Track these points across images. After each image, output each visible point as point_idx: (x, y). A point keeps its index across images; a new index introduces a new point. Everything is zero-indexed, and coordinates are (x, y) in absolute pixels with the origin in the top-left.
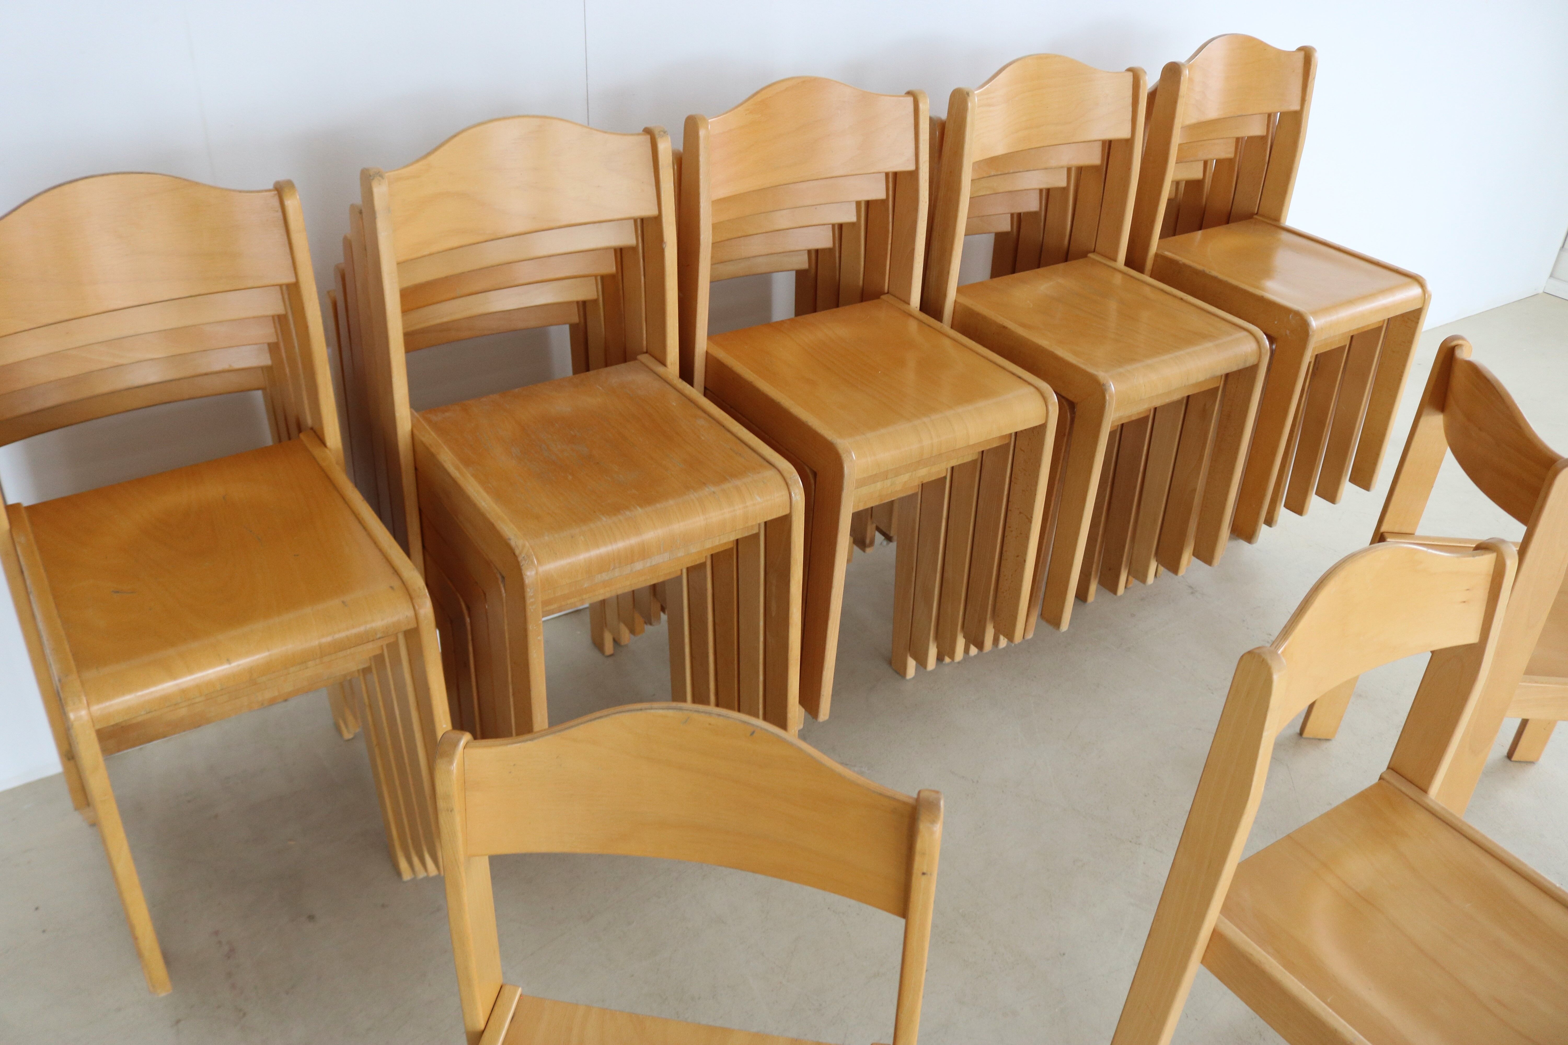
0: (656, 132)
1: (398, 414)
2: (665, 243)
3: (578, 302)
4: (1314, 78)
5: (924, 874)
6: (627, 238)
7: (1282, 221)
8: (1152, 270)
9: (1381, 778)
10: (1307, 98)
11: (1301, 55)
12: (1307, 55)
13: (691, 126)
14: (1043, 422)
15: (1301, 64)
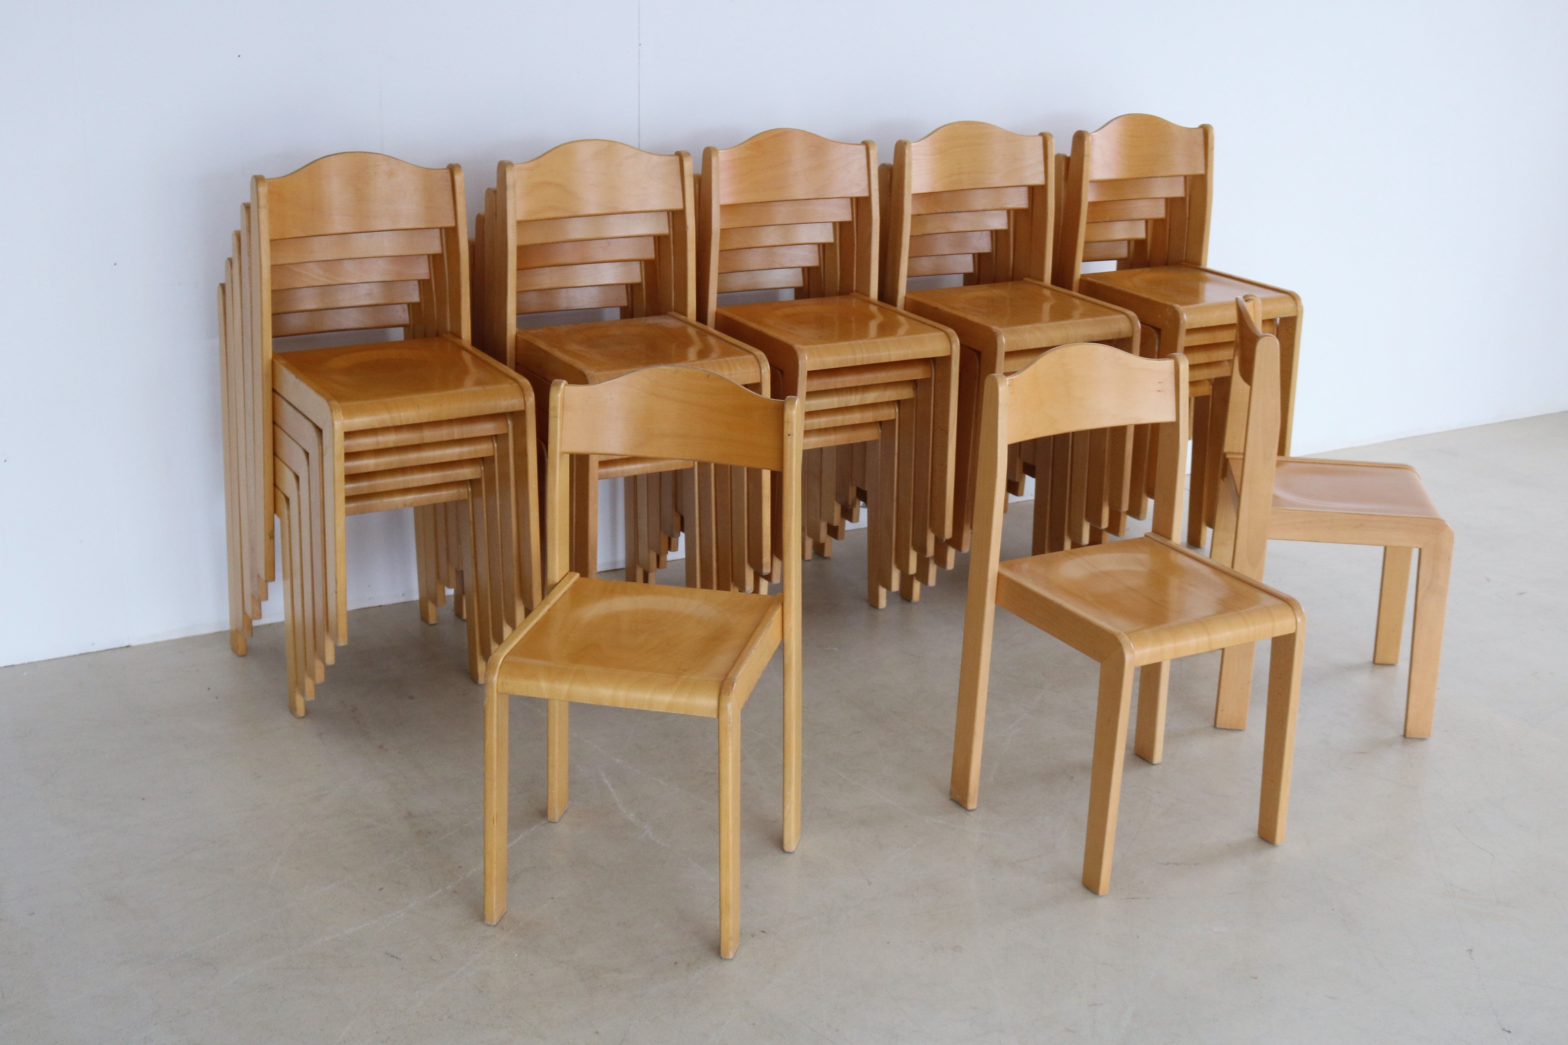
0: (683, 154)
1: (508, 322)
2: (687, 227)
3: (627, 285)
4: (1213, 148)
5: (789, 435)
6: (662, 227)
7: (1203, 262)
8: (1080, 288)
9: (1146, 536)
10: (1209, 164)
11: (1201, 131)
12: (1205, 130)
13: (708, 154)
14: (948, 354)
15: (1201, 138)
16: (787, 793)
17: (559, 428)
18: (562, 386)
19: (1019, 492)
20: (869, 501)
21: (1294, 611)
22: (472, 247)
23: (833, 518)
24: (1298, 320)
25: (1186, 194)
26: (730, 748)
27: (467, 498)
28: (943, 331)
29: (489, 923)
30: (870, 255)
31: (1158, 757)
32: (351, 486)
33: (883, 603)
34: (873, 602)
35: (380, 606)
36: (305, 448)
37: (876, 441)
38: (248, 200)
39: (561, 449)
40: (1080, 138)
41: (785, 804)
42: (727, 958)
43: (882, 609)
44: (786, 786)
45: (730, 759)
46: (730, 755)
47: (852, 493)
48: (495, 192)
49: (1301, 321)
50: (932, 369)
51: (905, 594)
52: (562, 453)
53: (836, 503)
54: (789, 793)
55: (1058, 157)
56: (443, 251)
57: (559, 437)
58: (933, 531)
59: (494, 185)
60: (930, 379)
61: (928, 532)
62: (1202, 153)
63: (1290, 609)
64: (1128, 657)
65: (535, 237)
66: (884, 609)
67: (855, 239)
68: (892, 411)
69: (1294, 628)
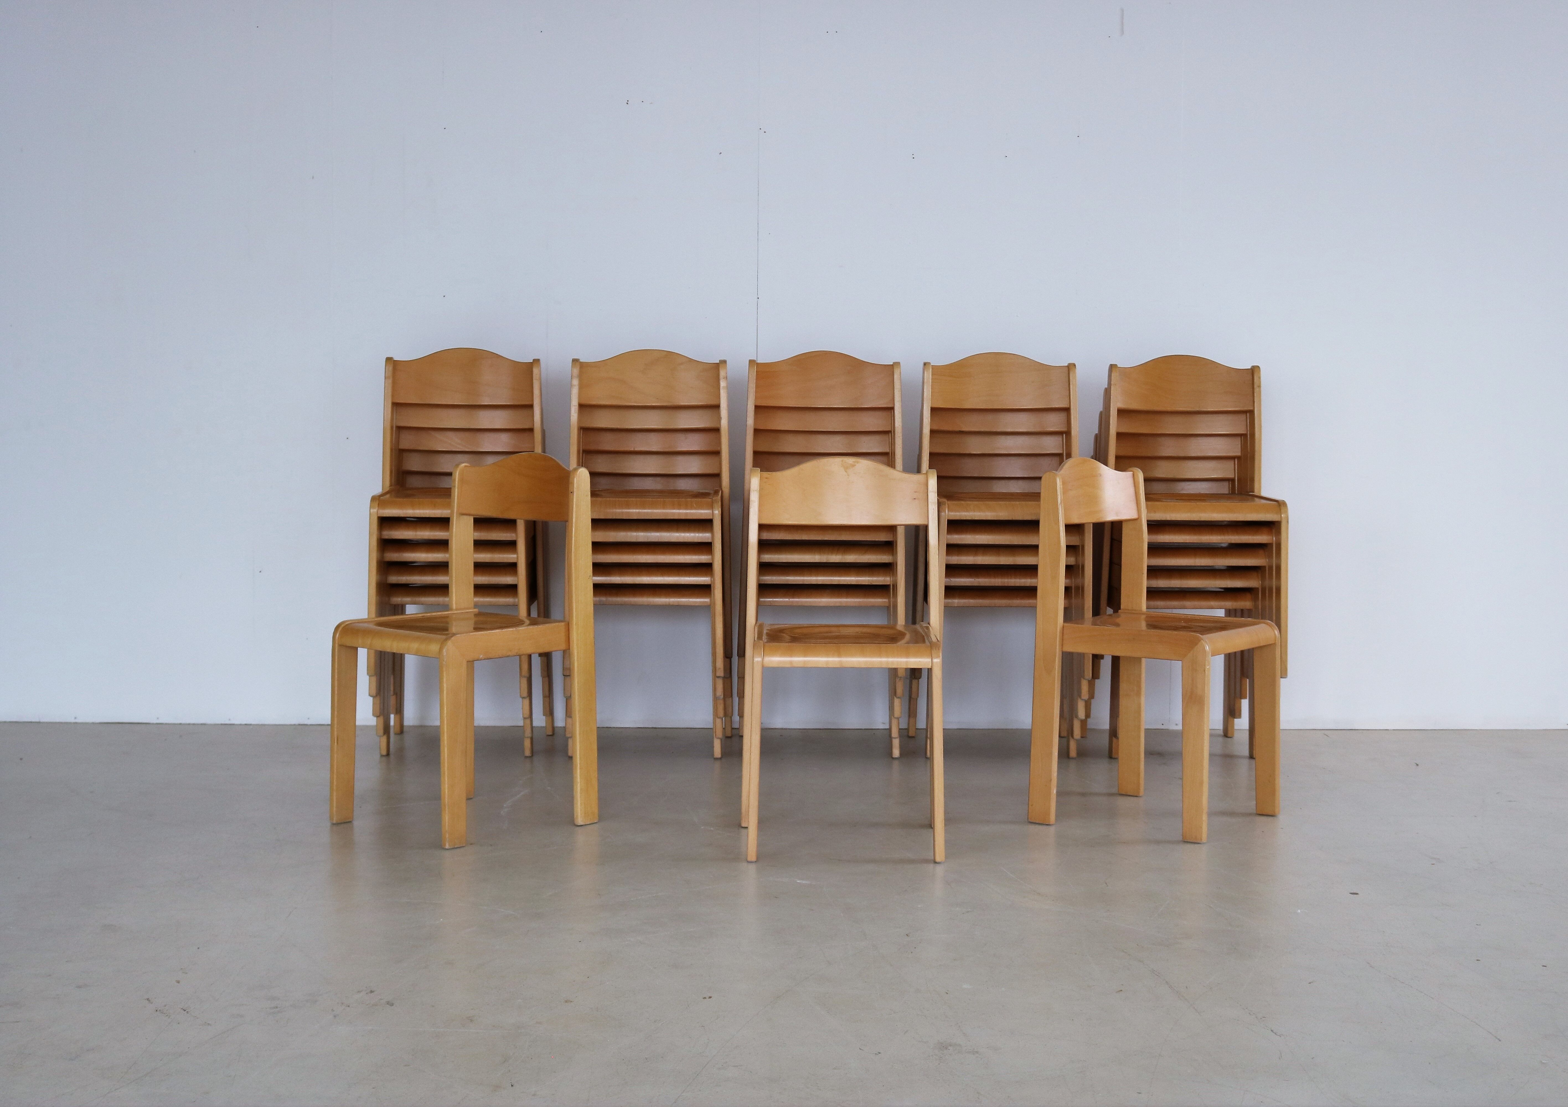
39: (458, 511)
57: (456, 501)
62: (1250, 391)
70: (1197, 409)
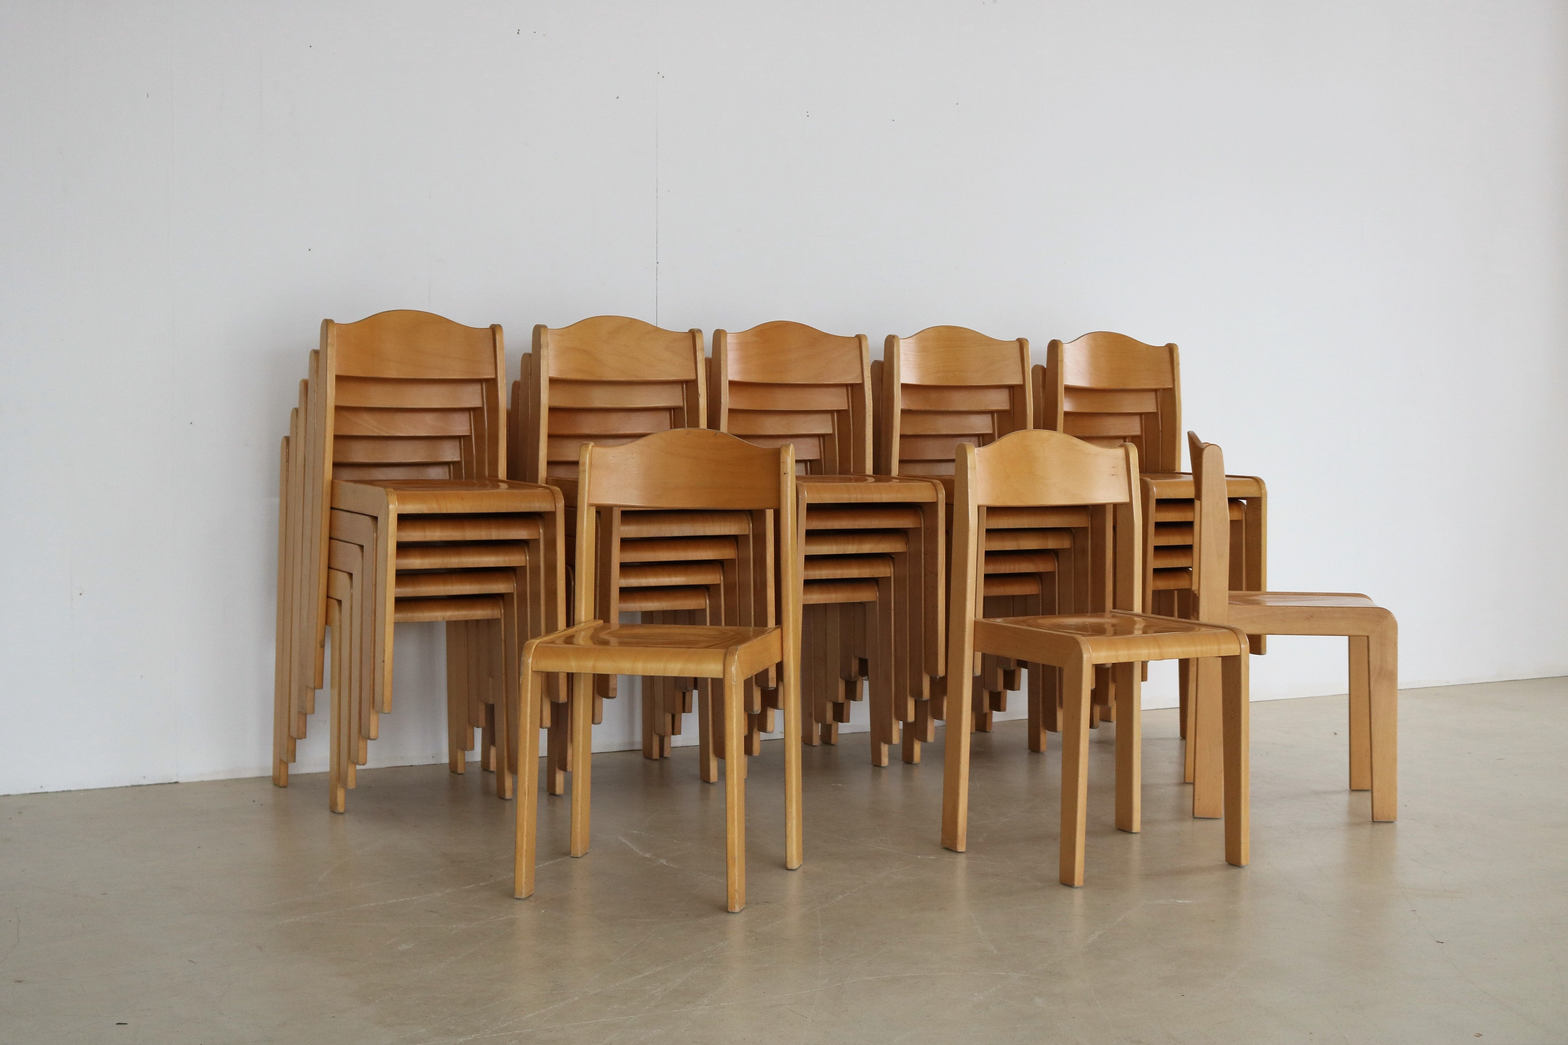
0: (695, 334)
1: (540, 472)
4: (1178, 364)
5: (785, 474)
6: (677, 400)
7: (1177, 468)
11: (1167, 349)
12: (1171, 349)
13: (718, 337)
14: (935, 501)
15: (1167, 355)
16: (788, 810)
17: (587, 481)
18: (590, 447)
19: (1016, 686)
20: (869, 675)
21: (1237, 636)
22: (509, 414)
23: (838, 696)
24: (1263, 500)
25: (1157, 409)
26: (734, 704)
27: (499, 617)
28: (930, 482)
29: (518, 897)
30: (865, 436)
31: (1136, 826)
32: (399, 590)
33: (885, 761)
34: (876, 762)
35: (412, 766)
36: (359, 544)
37: (874, 603)
38: (318, 347)
39: (588, 500)
40: (1054, 347)
41: (787, 821)
42: (733, 911)
43: (884, 767)
44: (787, 805)
45: (735, 716)
46: (735, 710)
47: (855, 666)
48: (530, 355)
49: (1266, 501)
50: (921, 519)
51: (908, 758)
52: (591, 505)
53: (840, 679)
54: (790, 810)
55: (1036, 368)
56: (483, 404)
57: (587, 489)
58: (928, 673)
59: (529, 350)
60: (920, 529)
61: (923, 675)
62: (1169, 367)
63: (1234, 634)
64: (1085, 656)
65: (565, 400)
66: (887, 766)
67: (852, 425)
68: (888, 570)
69: (1239, 651)
70: (1122, 387)
